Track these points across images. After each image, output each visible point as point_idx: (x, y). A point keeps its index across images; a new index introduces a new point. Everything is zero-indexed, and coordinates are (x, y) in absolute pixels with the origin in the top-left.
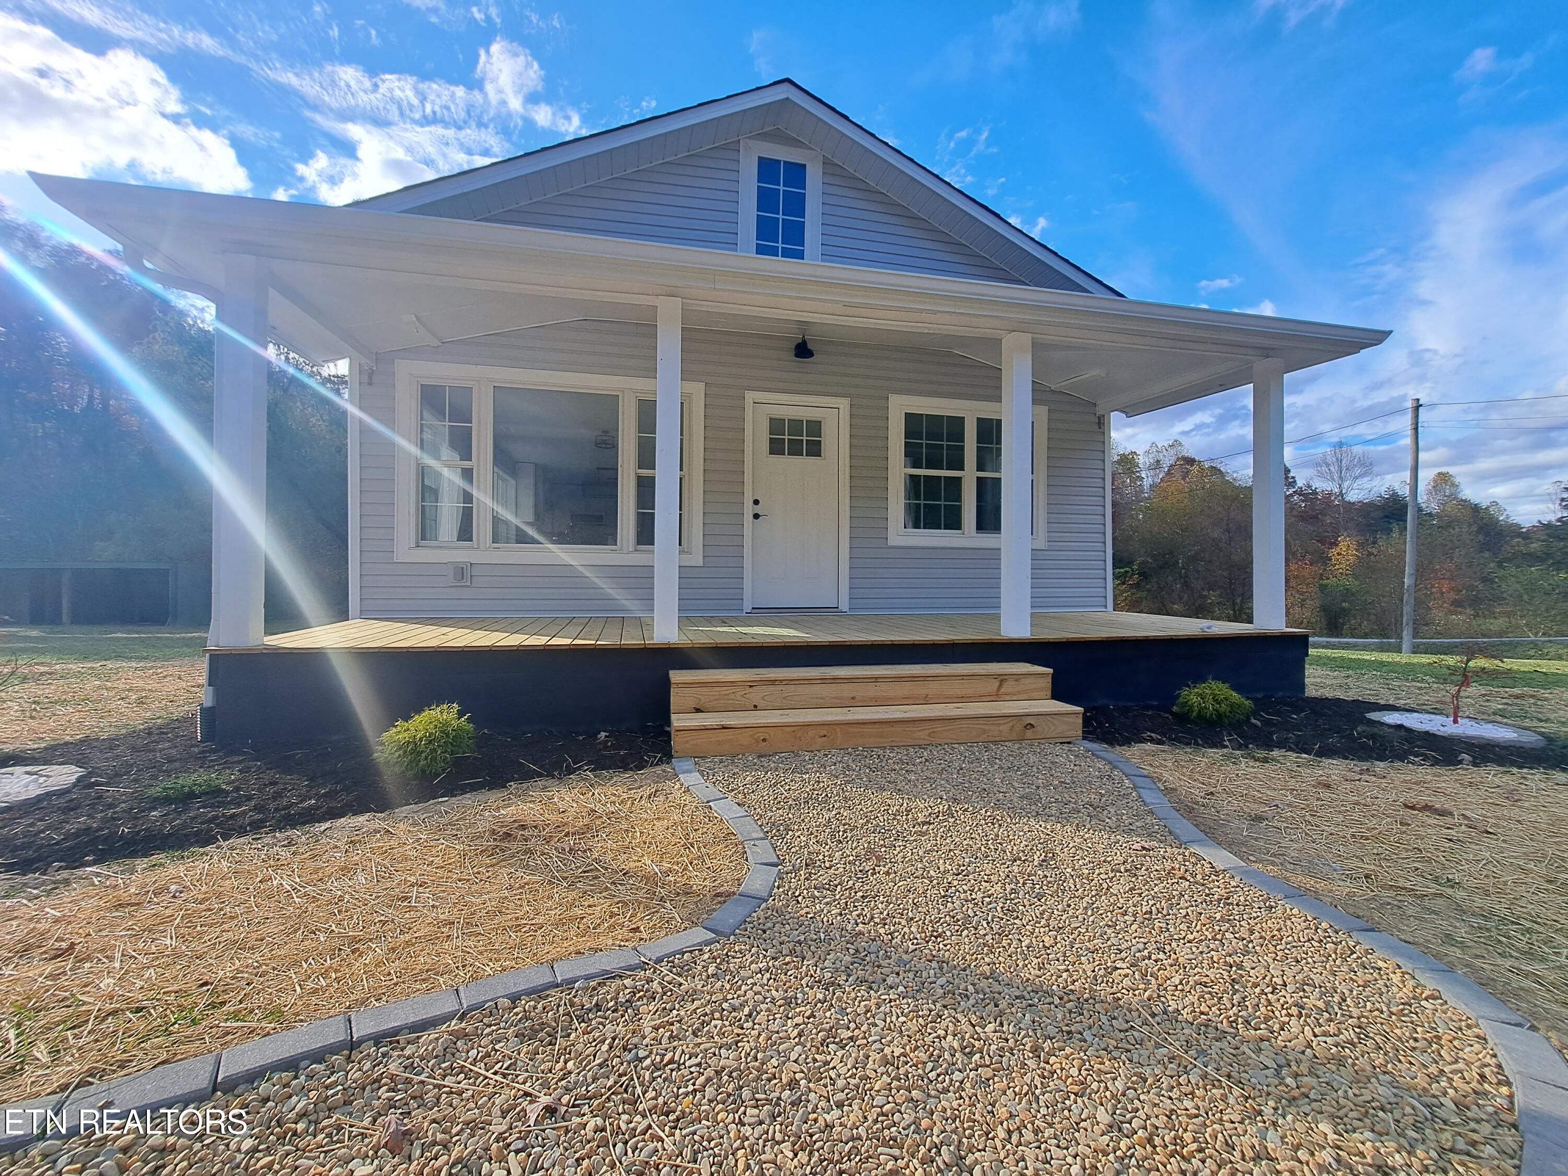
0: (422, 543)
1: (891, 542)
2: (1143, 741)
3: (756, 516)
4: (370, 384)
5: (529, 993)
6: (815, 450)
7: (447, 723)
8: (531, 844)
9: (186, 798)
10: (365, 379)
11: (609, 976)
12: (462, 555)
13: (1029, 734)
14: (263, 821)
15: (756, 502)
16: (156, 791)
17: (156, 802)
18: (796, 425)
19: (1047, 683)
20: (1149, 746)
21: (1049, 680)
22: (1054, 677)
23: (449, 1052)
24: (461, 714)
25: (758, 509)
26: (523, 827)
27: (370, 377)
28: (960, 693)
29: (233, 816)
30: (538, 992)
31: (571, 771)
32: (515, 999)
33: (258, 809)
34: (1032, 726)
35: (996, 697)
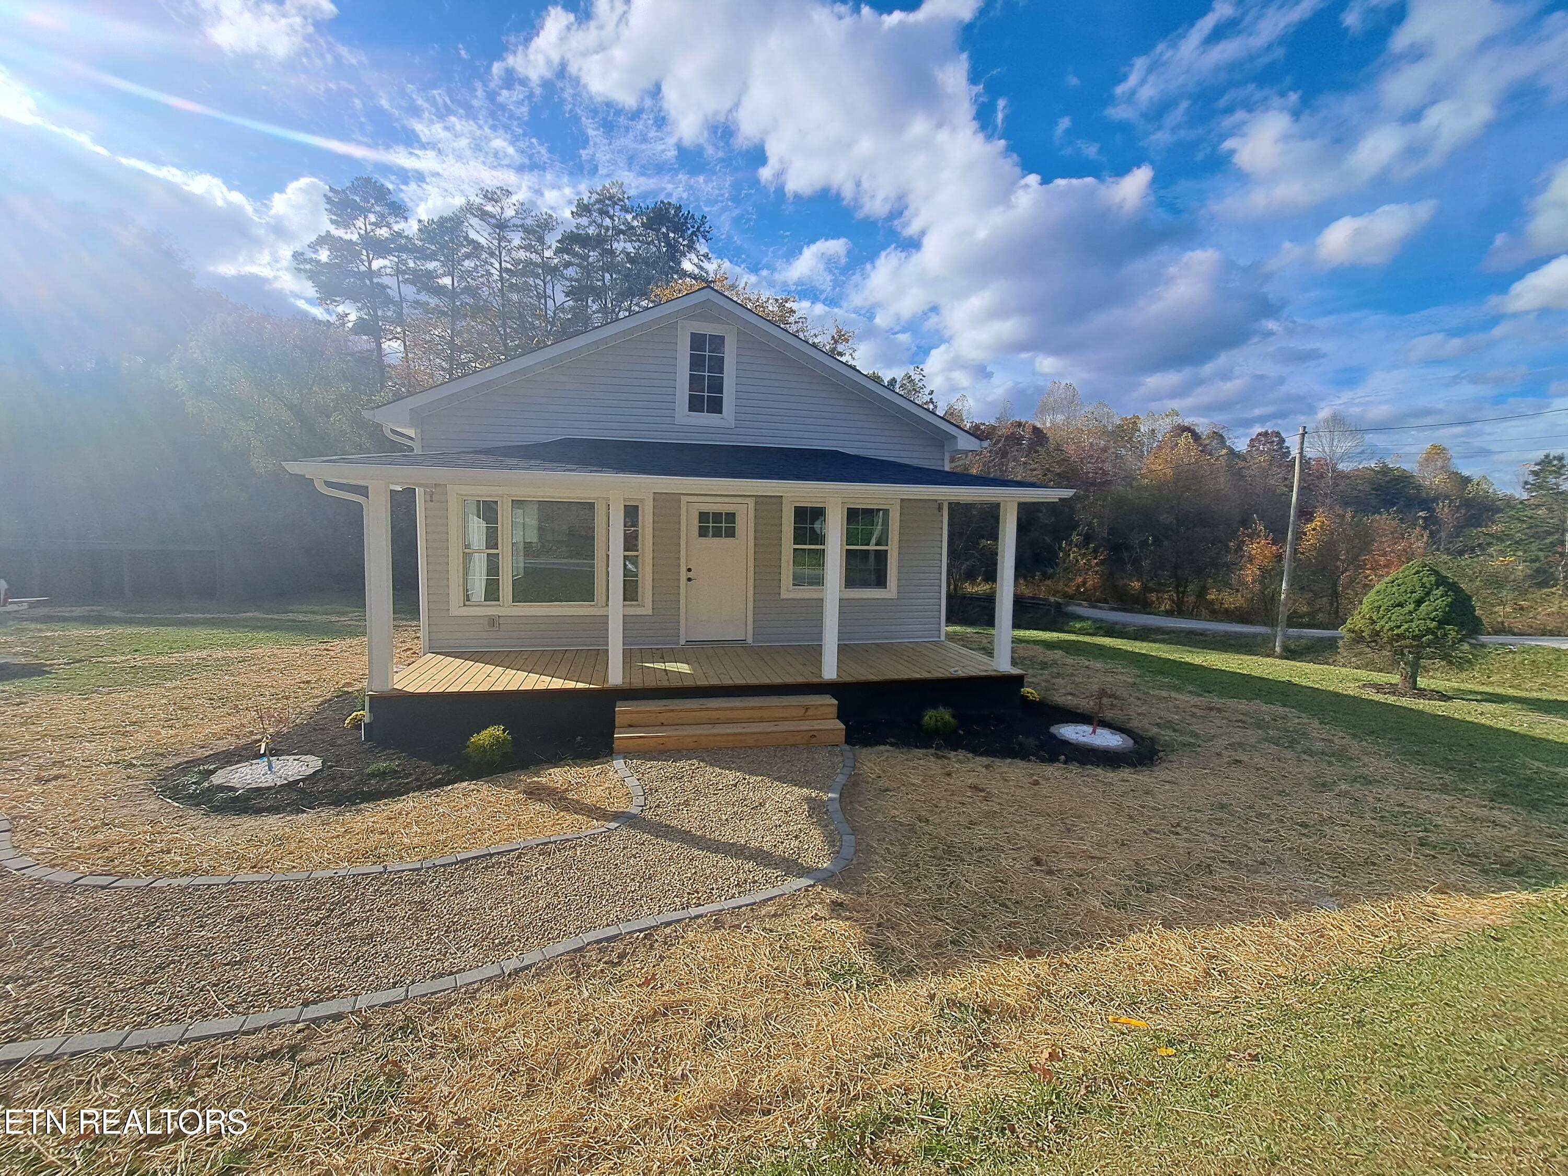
0: (467, 603)
1: (782, 596)
2: (884, 744)
3: (689, 580)
4: (431, 501)
5: (542, 844)
6: (731, 533)
7: (499, 737)
8: (541, 797)
9: (382, 775)
10: (428, 498)
11: (568, 840)
12: (492, 610)
13: (813, 740)
14: (421, 785)
15: (689, 570)
16: (368, 771)
17: (372, 775)
18: (717, 516)
19: (834, 710)
20: (888, 747)
21: (836, 708)
22: (839, 707)
23: (519, 857)
24: (504, 731)
25: (691, 575)
26: (538, 789)
27: (431, 497)
28: (781, 715)
29: (407, 783)
30: (545, 844)
31: (561, 760)
32: (538, 845)
33: (417, 779)
34: (815, 736)
35: (803, 718)
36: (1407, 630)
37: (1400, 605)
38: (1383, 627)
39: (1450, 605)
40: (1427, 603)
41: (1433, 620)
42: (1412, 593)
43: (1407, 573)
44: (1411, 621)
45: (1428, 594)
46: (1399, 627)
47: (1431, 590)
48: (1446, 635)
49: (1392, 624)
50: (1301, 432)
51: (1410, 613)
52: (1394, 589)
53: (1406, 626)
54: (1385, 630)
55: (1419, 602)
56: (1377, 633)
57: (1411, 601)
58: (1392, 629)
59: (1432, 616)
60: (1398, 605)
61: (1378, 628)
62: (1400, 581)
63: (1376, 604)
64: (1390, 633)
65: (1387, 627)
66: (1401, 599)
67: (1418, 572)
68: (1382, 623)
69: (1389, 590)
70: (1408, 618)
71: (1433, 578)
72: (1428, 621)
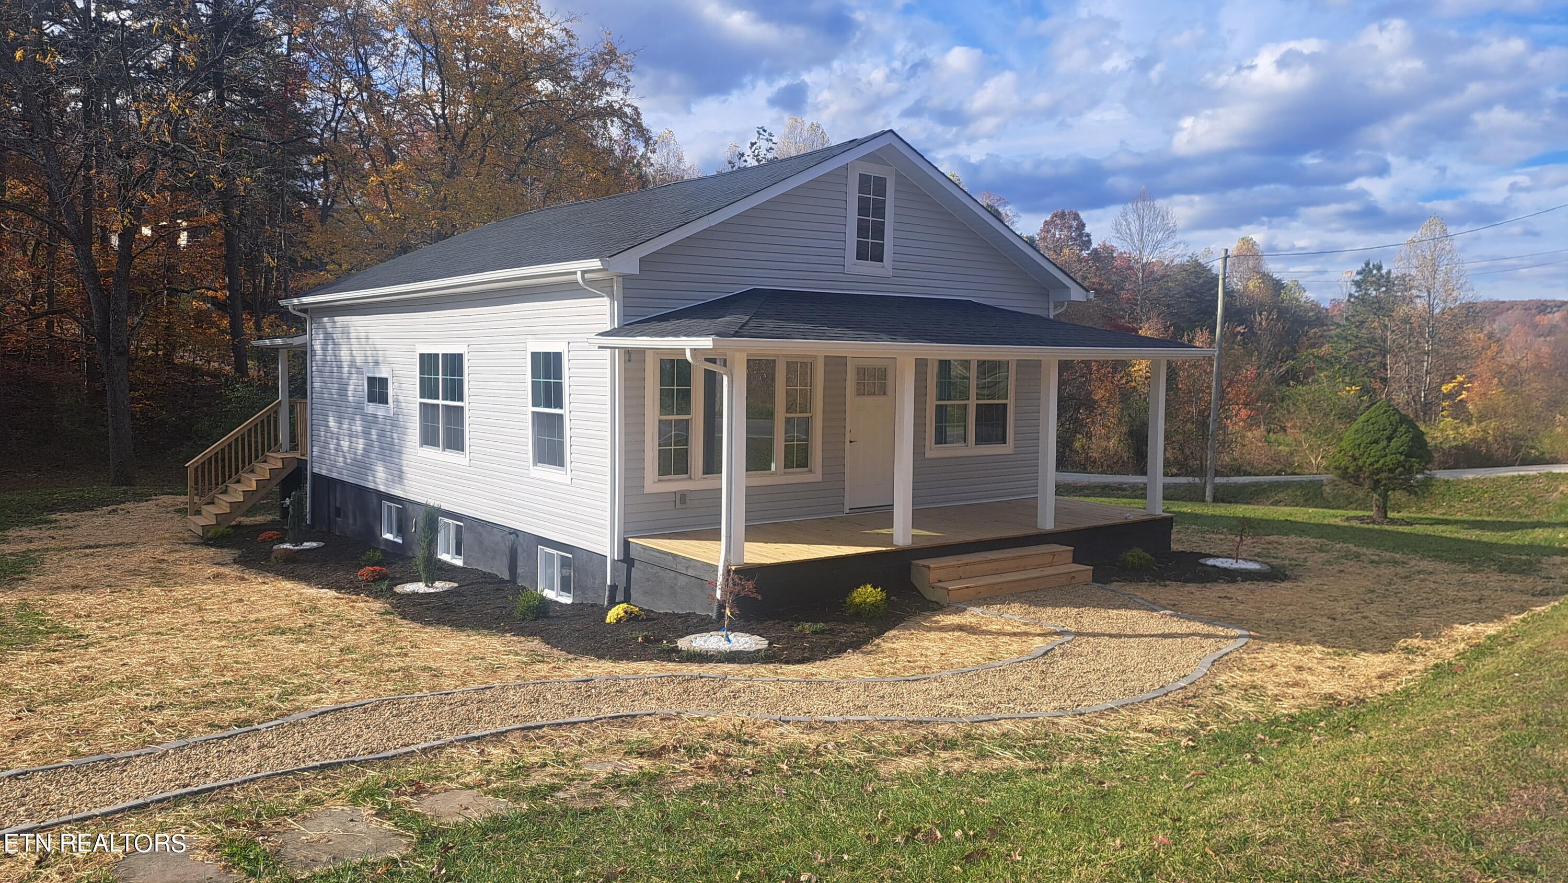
1: (927, 456)
3: (851, 442)
13: (1073, 581)
18: (872, 372)
21: (1071, 553)
22: (1073, 552)
34: (1070, 579)
35: (1052, 564)
36: (1384, 464)
37: (1376, 442)
38: (1365, 462)
39: (1412, 440)
40: (1395, 439)
41: (1401, 454)
42: (1384, 430)
43: (1377, 412)
44: (1386, 456)
45: (1395, 431)
46: (1377, 462)
47: (1397, 428)
48: (1411, 466)
49: (1371, 460)
50: (1223, 255)
51: (1384, 448)
52: (1371, 427)
53: (1381, 462)
54: (1367, 465)
55: (1389, 439)
56: (1360, 469)
57: (1384, 437)
58: (1372, 464)
59: (1400, 450)
60: (1374, 442)
61: (1360, 463)
62: (1373, 420)
63: (1357, 442)
64: (1371, 468)
65: (1368, 462)
66: (1376, 436)
67: (1386, 412)
68: (1364, 459)
69: (1365, 428)
70: (1383, 453)
71: (1397, 417)
72: (1398, 456)
